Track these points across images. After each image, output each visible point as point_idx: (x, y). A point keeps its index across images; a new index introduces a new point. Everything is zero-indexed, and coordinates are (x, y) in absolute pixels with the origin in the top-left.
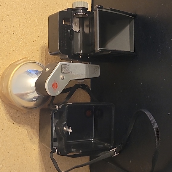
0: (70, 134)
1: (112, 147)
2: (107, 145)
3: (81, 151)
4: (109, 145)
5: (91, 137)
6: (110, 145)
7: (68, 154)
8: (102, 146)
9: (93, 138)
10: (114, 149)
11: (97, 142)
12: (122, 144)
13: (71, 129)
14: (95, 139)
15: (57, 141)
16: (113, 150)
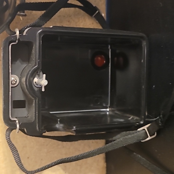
0: (43, 90)
1: (142, 122)
2: (133, 118)
3: (74, 127)
4: (136, 119)
5: (104, 105)
6: (138, 118)
7: (44, 134)
8: (122, 120)
9: (110, 107)
10: (145, 127)
11: (116, 113)
12: (161, 116)
13: (46, 79)
14: (112, 109)
15: (24, 107)
16: (144, 129)
